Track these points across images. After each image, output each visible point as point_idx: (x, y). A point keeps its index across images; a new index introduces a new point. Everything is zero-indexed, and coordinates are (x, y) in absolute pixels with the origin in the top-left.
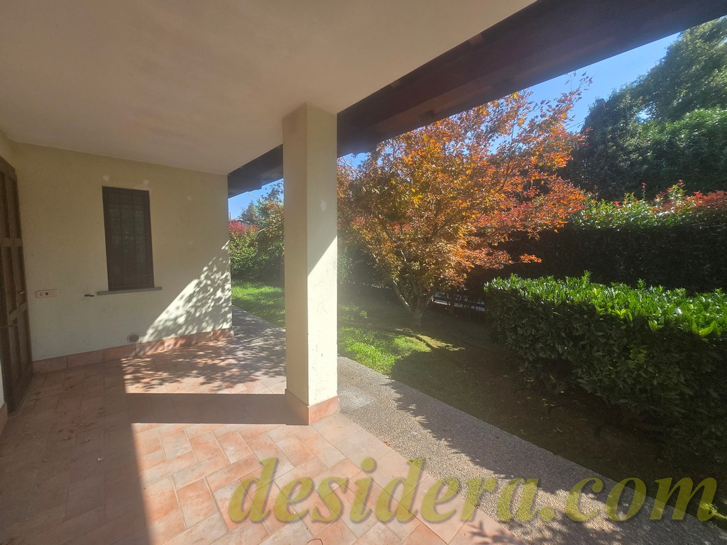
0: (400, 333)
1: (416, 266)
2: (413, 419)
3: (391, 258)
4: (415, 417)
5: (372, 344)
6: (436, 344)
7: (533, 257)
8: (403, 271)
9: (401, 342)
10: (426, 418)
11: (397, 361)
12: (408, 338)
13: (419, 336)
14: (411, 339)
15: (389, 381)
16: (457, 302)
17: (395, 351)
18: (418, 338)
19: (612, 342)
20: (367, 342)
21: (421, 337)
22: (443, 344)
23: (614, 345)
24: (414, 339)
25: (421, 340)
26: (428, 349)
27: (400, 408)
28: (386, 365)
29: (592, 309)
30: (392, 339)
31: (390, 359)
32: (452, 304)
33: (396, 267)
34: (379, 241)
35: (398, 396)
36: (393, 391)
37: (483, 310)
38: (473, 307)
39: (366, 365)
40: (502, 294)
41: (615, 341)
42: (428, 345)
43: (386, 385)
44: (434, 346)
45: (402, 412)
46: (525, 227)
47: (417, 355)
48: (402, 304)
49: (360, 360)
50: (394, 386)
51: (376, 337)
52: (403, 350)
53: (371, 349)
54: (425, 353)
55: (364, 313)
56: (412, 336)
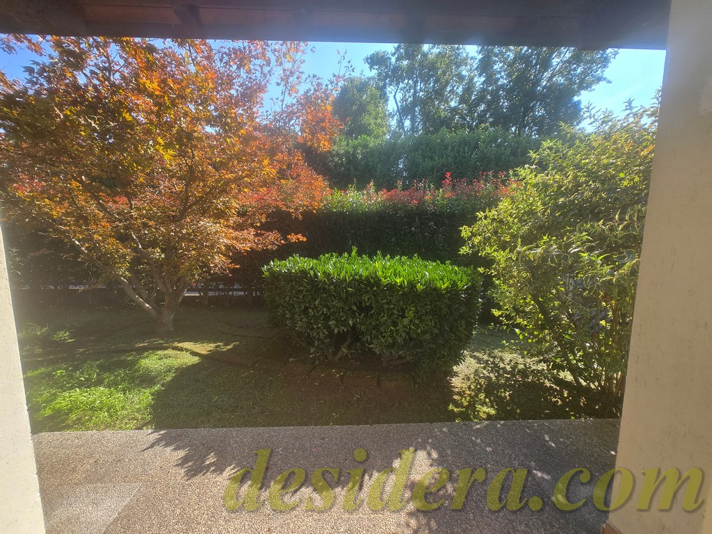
0: (145, 349)
1: (158, 254)
2: (219, 479)
3: (112, 245)
4: (221, 473)
5: (99, 382)
6: (204, 348)
7: (299, 236)
8: (136, 261)
9: (152, 362)
10: (237, 465)
11: (157, 396)
12: (160, 352)
13: (176, 344)
14: (166, 352)
15: (156, 436)
16: (211, 290)
17: (147, 379)
18: (176, 348)
19: (392, 306)
20: (87, 384)
21: (180, 345)
22: (212, 345)
23: (394, 308)
24: (170, 352)
25: (181, 349)
26: (196, 360)
27: (192, 473)
28: (138, 411)
29: (377, 282)
30: (134, 363)
31: (143, 397)
32: (206, 293)
33: (124, 256)
34: (83, 219)
35: (181, 453)
36: (169, 449)
37: (242, 293)
38: (231, 293)
39: (96, 426)
40: (289, 277)
41: (394, 305)
42: (194, 354)
43: (152, 446)
44: (204, 352)
45: (198, 479)
46: (288, 207)
47: (184, 373)
48: (140, 307)
49: (80, 423)
50: (167, 441)
51: (102, 368)
52: (159, 373)
53: (99, 394)
54: (193, 366)
55: (64, 335)
56: (165, 348)
